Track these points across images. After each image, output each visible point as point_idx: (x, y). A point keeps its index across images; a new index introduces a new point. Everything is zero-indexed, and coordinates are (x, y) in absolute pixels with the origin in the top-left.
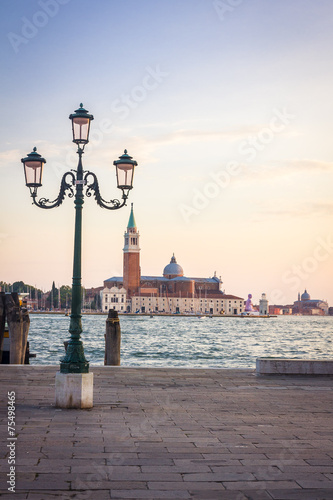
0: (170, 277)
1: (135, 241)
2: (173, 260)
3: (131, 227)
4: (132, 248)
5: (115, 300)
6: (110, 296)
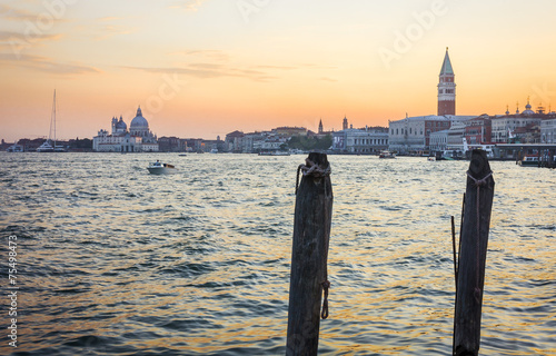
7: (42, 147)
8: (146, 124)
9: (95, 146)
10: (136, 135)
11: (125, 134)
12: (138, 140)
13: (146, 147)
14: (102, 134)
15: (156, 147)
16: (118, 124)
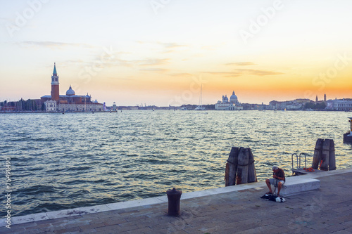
0: (70, 95)
1: (57, 80)
2: (70, 88)
3: (55, 74)
4: (56, 83)
5: (51, 106)
6: (49, 104)
7: (197, 108)
8: (237, 98)
9: (216, 107)
10: (233, 103)
11: (227, 103)
12: (234, 105)
13: (239, 108)
14: (219, 102)
15: (242, 108)
16: (225, 98)
